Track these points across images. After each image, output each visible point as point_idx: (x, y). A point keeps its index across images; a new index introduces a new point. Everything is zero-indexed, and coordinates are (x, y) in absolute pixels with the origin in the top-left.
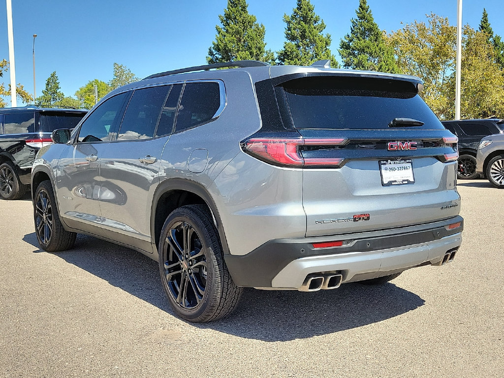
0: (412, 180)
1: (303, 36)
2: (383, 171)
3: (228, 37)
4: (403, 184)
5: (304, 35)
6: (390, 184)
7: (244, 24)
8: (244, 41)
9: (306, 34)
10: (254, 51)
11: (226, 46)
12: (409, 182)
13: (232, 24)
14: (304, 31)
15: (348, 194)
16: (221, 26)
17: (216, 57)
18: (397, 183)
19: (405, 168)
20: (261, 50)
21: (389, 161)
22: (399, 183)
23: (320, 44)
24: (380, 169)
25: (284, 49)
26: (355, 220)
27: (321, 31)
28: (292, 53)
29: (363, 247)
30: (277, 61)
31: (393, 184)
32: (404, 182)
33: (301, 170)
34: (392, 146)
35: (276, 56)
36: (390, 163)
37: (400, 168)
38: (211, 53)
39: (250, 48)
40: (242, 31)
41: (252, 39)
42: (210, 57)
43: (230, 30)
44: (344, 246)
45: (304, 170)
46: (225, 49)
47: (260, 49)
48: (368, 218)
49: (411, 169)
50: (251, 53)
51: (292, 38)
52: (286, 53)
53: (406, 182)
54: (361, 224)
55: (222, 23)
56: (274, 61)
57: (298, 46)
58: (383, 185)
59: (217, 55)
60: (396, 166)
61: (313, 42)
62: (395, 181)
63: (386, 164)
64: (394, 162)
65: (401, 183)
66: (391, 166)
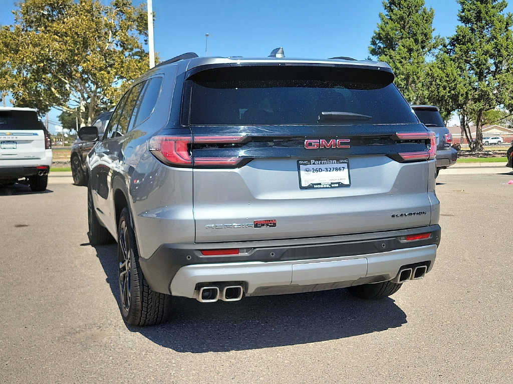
0: (347, 182)
1: (479, 18)
2: (303, 173)
3: (391, 25)
4: (332, 187)
5: (480, 16)
6: (311, 187)
7: (409, 9)
8: (410, 27)
9: (482, 15)
10: (420, 38)
11: (388, 34)
12: (341, 185)
13: (396, 10)
14: (480, 12)
15: (247, 197)
16: (385, 12)
17: (379, 46)
18: (321, 186)
19: (338, 169)
20: (428, 36)
22: (325, 186)
23: (498, 25)
24: (299, 169)
25: (457, 34)
26: (256, 226)
27: (502, 10)
28: (464, 37)
29: (266, 257)
30: (449, 47)
31: (315, 186)
32: (332, 185)
33: (191, 170)
34: (310, 144)
35: (447, 42)
36: (314, 164)
37: (329, 170)
38: (374, 43)
39: (415, 35)
40: (407, 17)
41: (418, 25)
42: (373, 47)
43: (394, 17)
44: (240, 254)
45: (195, 170)
46: (387, 37)
47: (426, 35)
48: (274, 225)
49: (346, 170)
50: (416, 41)
51: (465, 20)
52: (458, 37)
53: (337, 185)
54: (265, 230)
55: (385, 9)
56: (446, 47)
57: (473, 30)
58: (302, 188)
59: (380, 44)
60: (323, 166)
61: (490, 23)
62: (320, 184)
63: (308, 164)
64: (320, 162)
65: (328, 186)
66: (315, 167)
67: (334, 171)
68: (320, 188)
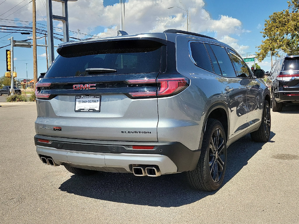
0: (97, 109)
2: (77, 103)
4: (89, 112)
6: (79, 111)
12: (94, 111)
18: (84, 111)
19: (95, 101)
21: (82, 96)
22: (86, 111)
24: (75, 101)
26: (54, 130)
31: (81, 111)
34: (76, 87)
36: (83, 98)
37: (90, 101)
44: (49, 143)
48: (61, 130)
49: (99, 102)
53: (92, 111)
54: (57, 133)
58: (76, 111)
60: (87, 99)
62: (84, 109)
63: (80, 98)
64: (86, 97)
65: (87, 111)
66: (83, 100)
67: (93, 102)
68: (84, 112)
